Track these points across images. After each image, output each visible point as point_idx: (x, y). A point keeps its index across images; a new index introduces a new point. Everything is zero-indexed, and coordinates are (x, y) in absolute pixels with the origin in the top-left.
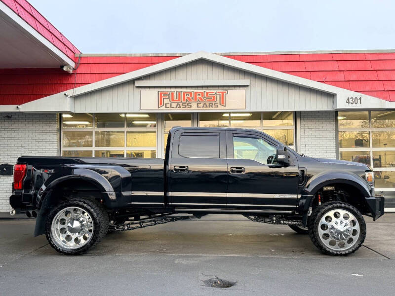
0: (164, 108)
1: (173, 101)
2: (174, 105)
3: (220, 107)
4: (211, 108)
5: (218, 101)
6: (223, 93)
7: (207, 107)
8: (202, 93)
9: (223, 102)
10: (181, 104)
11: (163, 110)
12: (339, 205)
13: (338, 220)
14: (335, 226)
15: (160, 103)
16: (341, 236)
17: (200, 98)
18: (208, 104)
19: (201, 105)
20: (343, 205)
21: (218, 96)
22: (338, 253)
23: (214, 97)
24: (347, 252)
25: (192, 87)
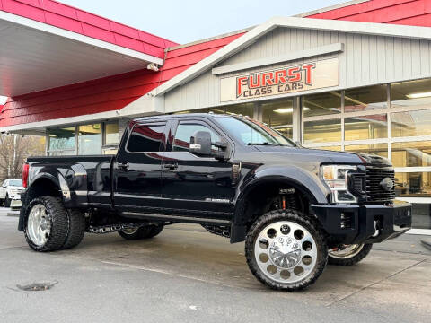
0: (242, 97)
1: (251, 87)
2: (253, 91)
3: (306, 87)
4: (295, 90)
5: (303, 80)
6: (309, 67)
7: (289, 89)
8: (284, 72)
9: (309, 80)
10: (260, 89)
11: (242, 100)
12: (290, 215)
13: (285, 237)
14: (279, 245)
15: (239, 91)
16: (285, 261)
17: (282, 79)
18: (290, 85)
19: (282, 88)
20: (296, 216)
21: (303, 72)
22: (278, 285)
23: (298, 75)
24: (291, 287)
25: (273, 65)
